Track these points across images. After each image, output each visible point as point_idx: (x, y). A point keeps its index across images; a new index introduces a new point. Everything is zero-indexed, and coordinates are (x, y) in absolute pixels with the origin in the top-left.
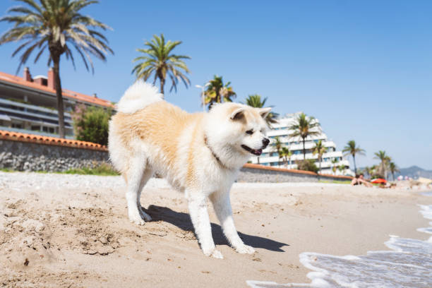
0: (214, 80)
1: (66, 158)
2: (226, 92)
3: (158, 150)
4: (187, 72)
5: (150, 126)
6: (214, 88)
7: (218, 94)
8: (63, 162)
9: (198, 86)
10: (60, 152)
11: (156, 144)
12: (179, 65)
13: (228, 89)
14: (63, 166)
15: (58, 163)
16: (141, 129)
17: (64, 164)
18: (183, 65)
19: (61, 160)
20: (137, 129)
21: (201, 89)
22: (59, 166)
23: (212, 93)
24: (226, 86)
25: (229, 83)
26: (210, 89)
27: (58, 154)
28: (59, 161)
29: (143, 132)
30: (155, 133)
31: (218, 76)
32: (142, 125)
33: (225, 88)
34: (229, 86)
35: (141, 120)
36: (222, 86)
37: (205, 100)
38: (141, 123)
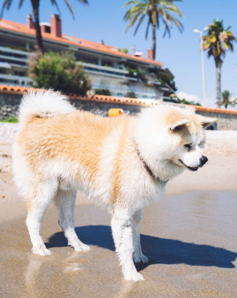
0: (213, 24)
1: (13, 105)
2: (226, 37)
3: (77, 166)
4: (180, 16)
5: (61, 141)
6: (213, 33)
7: (218, 39)
8: (9, 110)
9: (196, 31)
10: (6, 100)
11: (72, 160)
12: (171, 9)
13: (228, 33)
14: (10, 114)
15: (3, 111)
16: (50, 147)
17: (10, 112)
18: (175, 8)
19: (7, 108)
20: (46, 149)
21: (199, 33)
22: (5, 113)
23: (211, 38)
24: (226, 30)
25: (229, 28)
26: (210, 33)
27: (3, 102)
28: (4, 108)
29: (54, 150)
30: (70, 148)
31: (218, 20)
32: (51, 142)
33: (224, 32)
34: (229, 30)
35: (50, 136)
36: (222, 30)
37: (204, 45)
38: (49, 140)
